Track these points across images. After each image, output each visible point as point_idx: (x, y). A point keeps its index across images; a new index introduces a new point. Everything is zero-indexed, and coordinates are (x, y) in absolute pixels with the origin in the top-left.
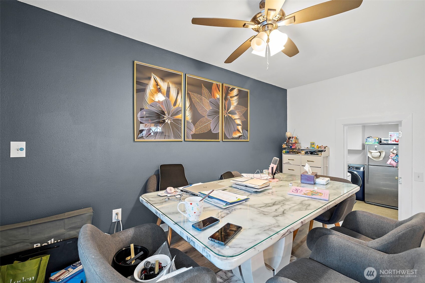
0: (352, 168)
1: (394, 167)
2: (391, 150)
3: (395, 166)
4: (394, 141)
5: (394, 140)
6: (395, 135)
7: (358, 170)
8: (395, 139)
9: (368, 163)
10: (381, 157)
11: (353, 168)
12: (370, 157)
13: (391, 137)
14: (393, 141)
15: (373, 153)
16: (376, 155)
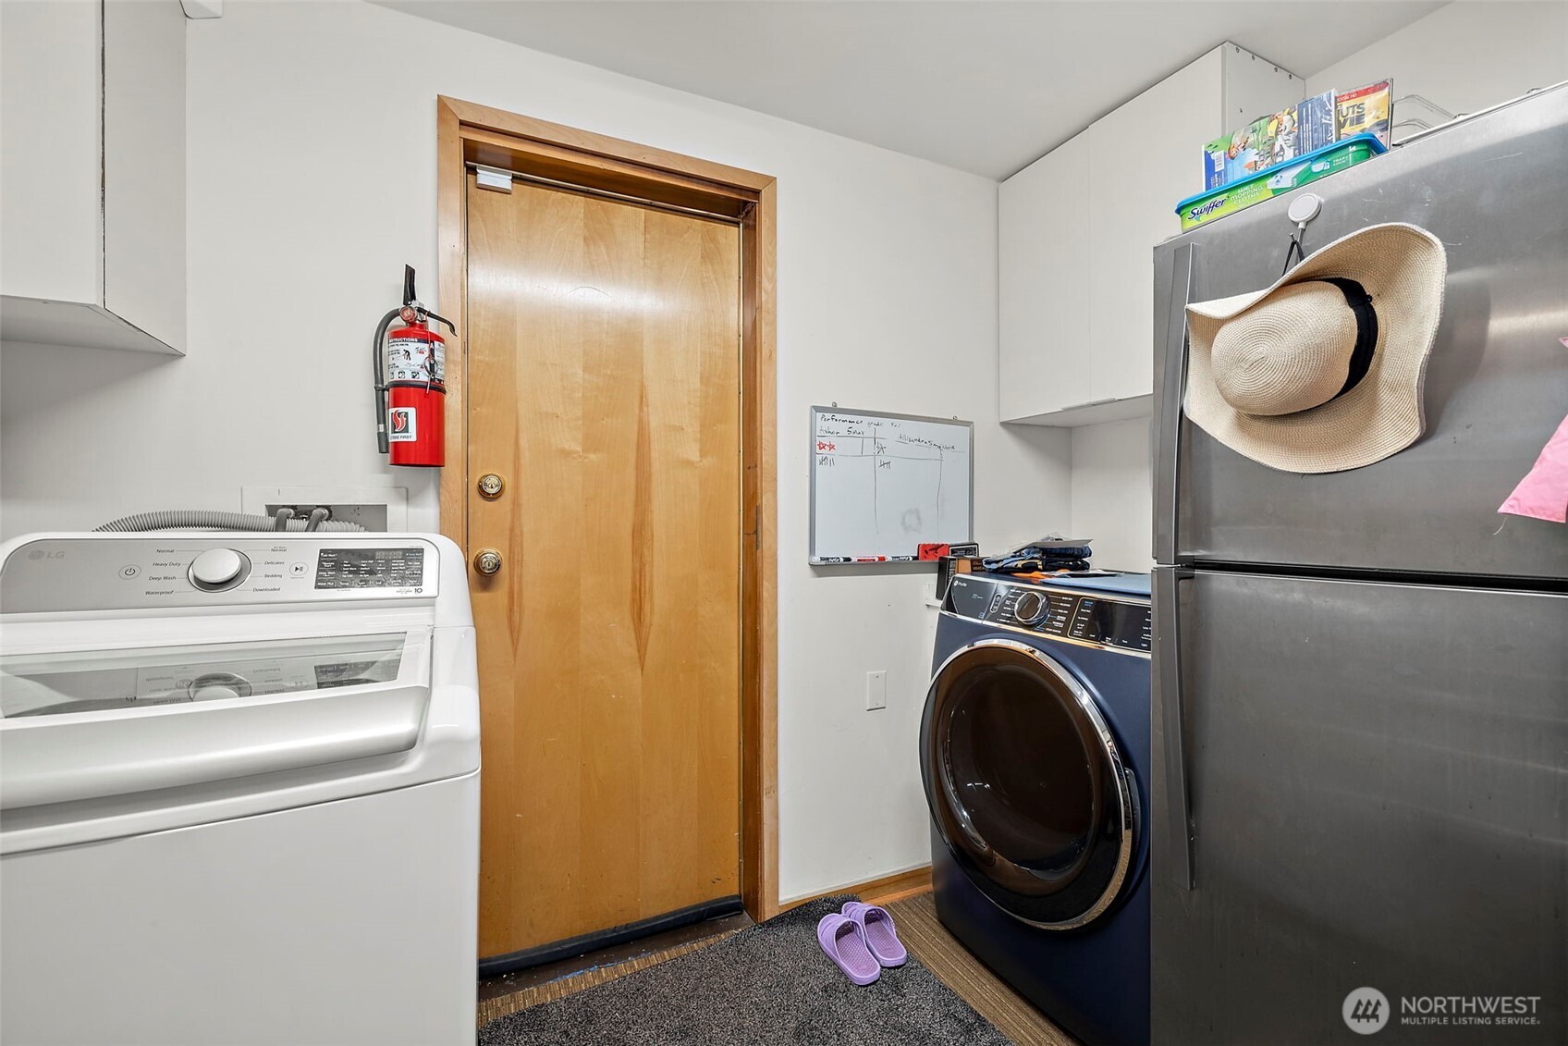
0: (1053, 615)
10: (1385, 397)
11: (1060, 621)
12: (1217, 416)
15: (1221, 322)
16: (1264, 349)
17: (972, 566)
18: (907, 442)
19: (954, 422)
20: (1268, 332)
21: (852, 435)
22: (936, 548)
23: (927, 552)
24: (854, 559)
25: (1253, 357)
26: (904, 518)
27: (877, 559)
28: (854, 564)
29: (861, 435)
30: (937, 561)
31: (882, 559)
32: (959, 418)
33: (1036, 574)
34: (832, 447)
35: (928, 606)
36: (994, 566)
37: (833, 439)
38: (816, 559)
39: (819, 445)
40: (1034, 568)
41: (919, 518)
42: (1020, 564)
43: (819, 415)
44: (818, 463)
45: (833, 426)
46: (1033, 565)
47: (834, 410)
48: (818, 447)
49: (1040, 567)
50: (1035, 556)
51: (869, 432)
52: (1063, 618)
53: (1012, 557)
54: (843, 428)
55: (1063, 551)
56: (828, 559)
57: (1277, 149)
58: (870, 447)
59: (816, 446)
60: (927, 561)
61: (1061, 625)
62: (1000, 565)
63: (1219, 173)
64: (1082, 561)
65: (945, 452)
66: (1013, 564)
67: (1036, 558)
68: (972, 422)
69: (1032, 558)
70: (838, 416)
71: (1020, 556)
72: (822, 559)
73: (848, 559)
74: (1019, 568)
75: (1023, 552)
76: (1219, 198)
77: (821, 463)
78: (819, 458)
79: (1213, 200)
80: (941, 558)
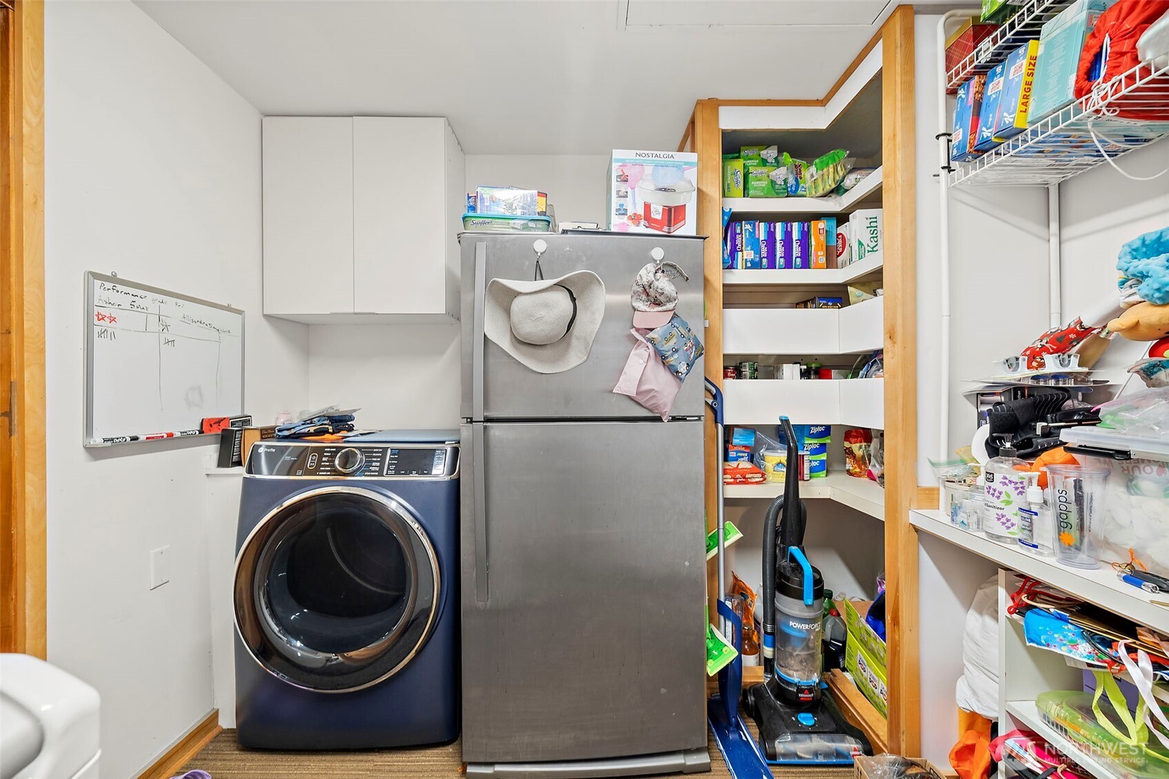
0: (369, 463)
1: (659, 419)
2: (643, 272)
3: (668, 411)
4: (643, 222)
5: (641, 212)
6: (648, 170)
7: (414, 477)
8: (647, 207)
9: (486, 405)
10: (574, 342)
11: (375, 466)
12: (502, 340)
13: (624, 188)
14: (635, 219)
15: (520, 294)
16: (543, 313)
17: (262, 435)
18: (190, 322)
19: (228, 309)
20: (546, 305)
21: (135, 309)
22: (219, 421)
23: (211, 425)
24: (142, 438)
25: (537, 316)
26: (187, 395)
27: (165, 436)
28: (143, 442)
29: (145, 311)
30: (220, 432)
31: (170, 435)
32: (233, 306)
33: (327, 436)
34: (113, 320)
35: (208, 475)
36: (286, 433)
37: (114, 312)
38: (97, 440)
39: (98, 315)
40: (325, 432)
41: (201, 395)
42: (312, 430)
43: (98, 283)
44: (96, 335)
45: (115, 297)
46: (325, 430)
47: (113, 279)
48: (96, 318)
49: (331, 431)
50: (325, 422)
51: (154, 308)
52: (378, 464)
53: (303, 424)
54: (126, 301)
55: (340, 418)
56: (112, 440)
57: (514, 207)
58: (154, 325)
59: (91, 317)
60: (211, 433)
61: (377, 469)
62: (293, 431)
63: (487, 206)
64: (348, 424)
65: (222, 335)
66: (306, 430)
67: (326, 424)
68: (244, 312)
69: (322, 425)
70: (119, 287)
71: (311, 423)
72: (105, 440)
73: (135, 439)
74: (311, 433)
75: (315, 420)
76: (487, 220)
77: (100, 336)
78: (97, 330)
79: (484, 219)
80: (223, 430)
